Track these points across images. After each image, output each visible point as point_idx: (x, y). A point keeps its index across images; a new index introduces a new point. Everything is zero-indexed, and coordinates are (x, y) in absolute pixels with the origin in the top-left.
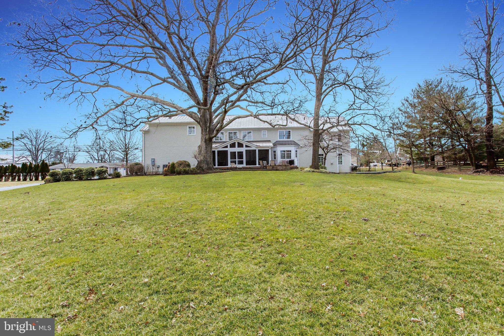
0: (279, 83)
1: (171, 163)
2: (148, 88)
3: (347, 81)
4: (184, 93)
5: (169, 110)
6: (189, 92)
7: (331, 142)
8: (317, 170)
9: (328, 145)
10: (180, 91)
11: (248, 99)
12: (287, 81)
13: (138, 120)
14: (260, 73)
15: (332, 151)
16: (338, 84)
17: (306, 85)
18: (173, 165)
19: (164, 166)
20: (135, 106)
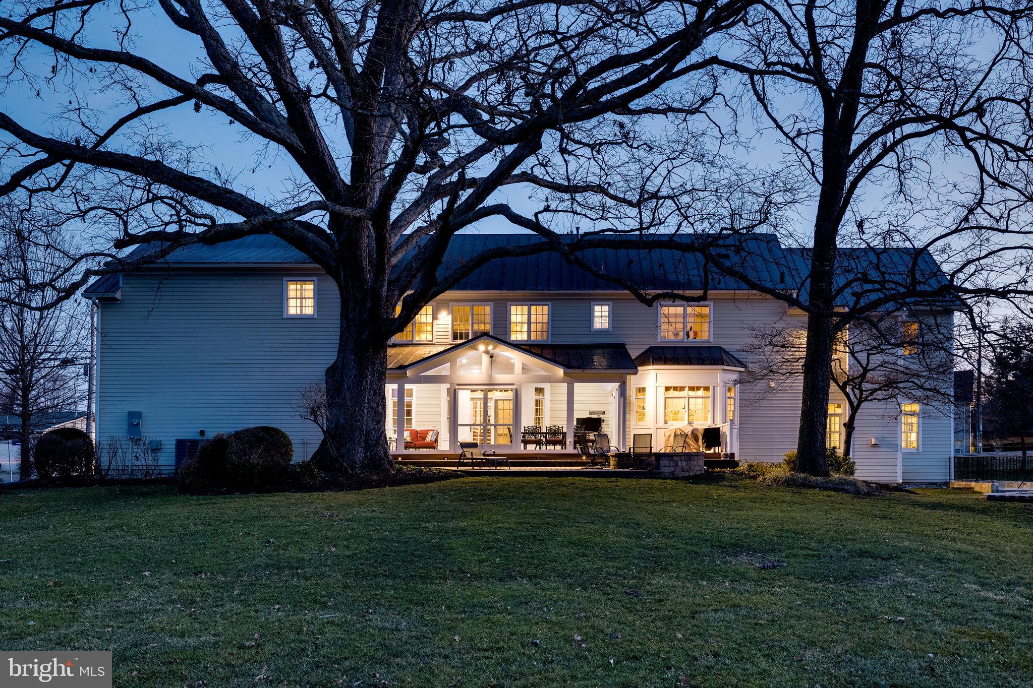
0: (670, 109)
1: (211, 435)
2: (123, 121)
3: (961, 113)
4: (273, 144)
5: (208, 222)
6: (294, 139)
7: (876, 359)
8: (820, 479)
9: (866, 370)
10: (258, 138)
11: (538, 172)
12: (705, 101)
13: (77, 261)
14: (594, 72)
15: (880, 394)
16: (918, 119)
17: (801, 142)
18: (220, 443)
19: (182, 446)
20: (67, 192)
